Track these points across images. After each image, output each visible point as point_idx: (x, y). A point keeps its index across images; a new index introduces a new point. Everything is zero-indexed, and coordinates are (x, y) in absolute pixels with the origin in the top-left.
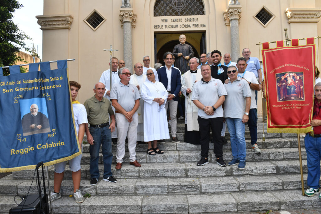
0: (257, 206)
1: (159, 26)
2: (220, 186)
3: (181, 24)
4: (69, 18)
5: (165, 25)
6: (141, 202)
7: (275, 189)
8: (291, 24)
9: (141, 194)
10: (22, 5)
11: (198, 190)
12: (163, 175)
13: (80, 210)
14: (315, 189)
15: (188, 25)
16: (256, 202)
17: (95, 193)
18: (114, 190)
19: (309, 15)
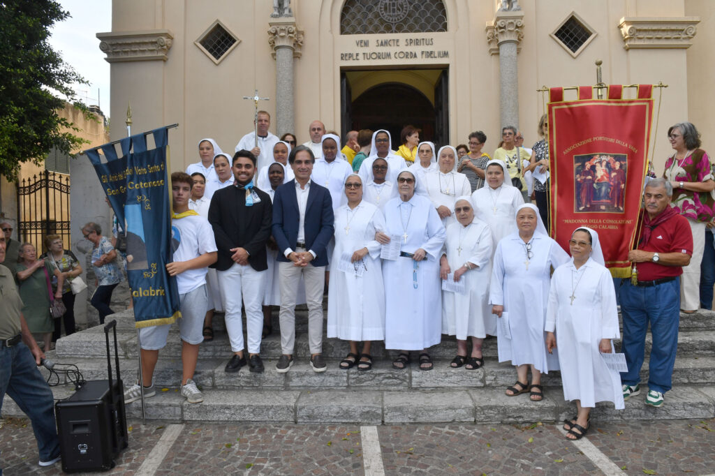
0: (513, 414)
1: (351, 56)
2: (447, 377)
3: (398, 50)
4: (165, 39)
5: (364, 54)
6: (295, 400)
7: (554, 385)
8: (630, 51)
9: (298, 388)
10: (68, 13)
11: (405, 383)
12: (340, 354)
13: (182, 413)
14: (631, 387)
15: (411, 53)
16: (511, 407)
17: (210, 385)
18: (245, 379)
19: (669, 33)
